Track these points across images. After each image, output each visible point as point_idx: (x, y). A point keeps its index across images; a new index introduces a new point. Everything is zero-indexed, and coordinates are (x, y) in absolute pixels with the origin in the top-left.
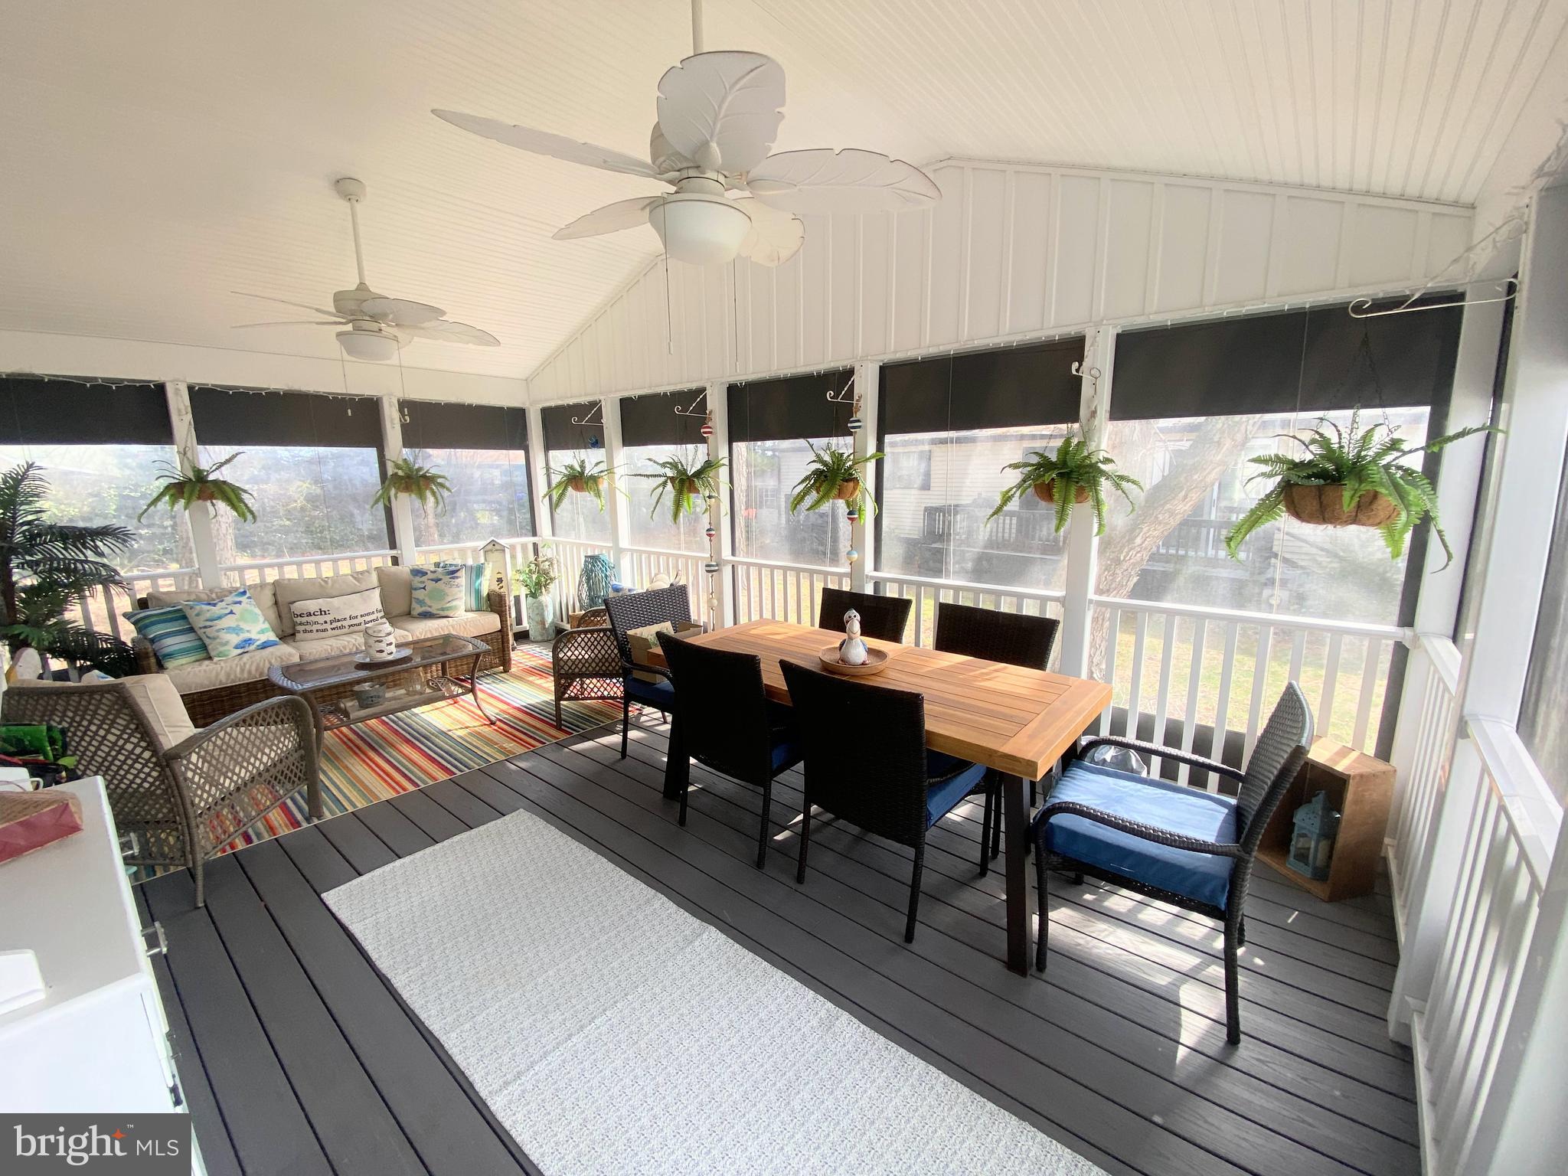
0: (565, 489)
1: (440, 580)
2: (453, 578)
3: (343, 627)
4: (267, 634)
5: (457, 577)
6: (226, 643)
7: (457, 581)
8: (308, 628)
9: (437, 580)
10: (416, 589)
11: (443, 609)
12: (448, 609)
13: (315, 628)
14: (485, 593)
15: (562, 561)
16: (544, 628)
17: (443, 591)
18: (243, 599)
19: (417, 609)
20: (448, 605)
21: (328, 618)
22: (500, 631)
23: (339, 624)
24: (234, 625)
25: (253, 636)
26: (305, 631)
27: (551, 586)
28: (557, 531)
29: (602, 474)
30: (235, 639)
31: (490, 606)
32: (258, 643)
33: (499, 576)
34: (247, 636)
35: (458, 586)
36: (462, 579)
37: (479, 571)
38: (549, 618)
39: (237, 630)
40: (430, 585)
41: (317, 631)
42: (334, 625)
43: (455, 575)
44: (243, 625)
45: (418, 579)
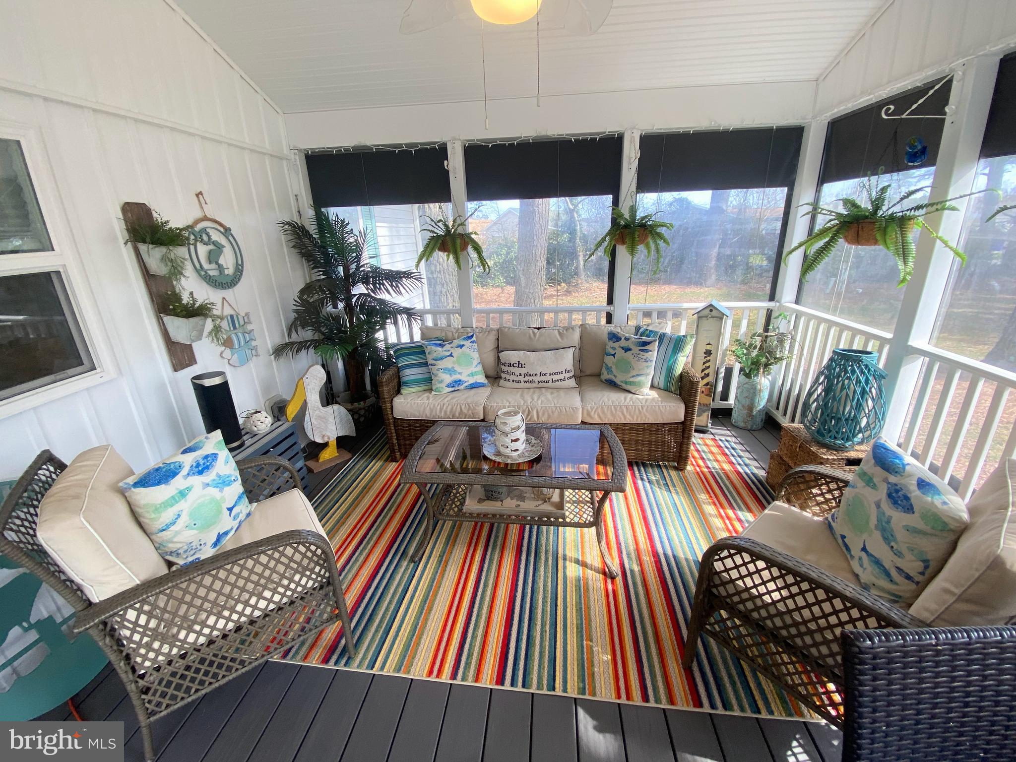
0: (833, 240)
1: (630, 350)
2: (643, 351)
3: (532, 382)
4: (475, 377)
5: (648, 351)
6: (441, 382)
7: (647, 355)
8: (508, 377)
9: (627, 350)
10: (607, 355)
11: (626, 383)
12: (631, 383)
13: (512, 378)
14: (678, 370)
15: (798, 339)
16: (750, 415)
17: (629, 363)
18: (467, 343)
19: (605, 376)
20: (632, 380)
21: (523, 371)
22: (682, 423)
23: (531, 378)
24: (450, 366)
25: (463, 378)
26: (505, 379)
27: (774, 368)
28: (804, 298)
29: (917, 213)
30: (448, 379)
31: (681, 388)
32: (466, 384)
33: (709, 348)
34: (456, 377)
35: (646, 361)
36: (654, 353)
37: (678, 344)
38: (762, 402)
39: (451, 371)
40: (620, 353)
41: (513, 381)
42: (527, 378)
43: (646, 348)
44: (457, 368)
45: (611, 344)
